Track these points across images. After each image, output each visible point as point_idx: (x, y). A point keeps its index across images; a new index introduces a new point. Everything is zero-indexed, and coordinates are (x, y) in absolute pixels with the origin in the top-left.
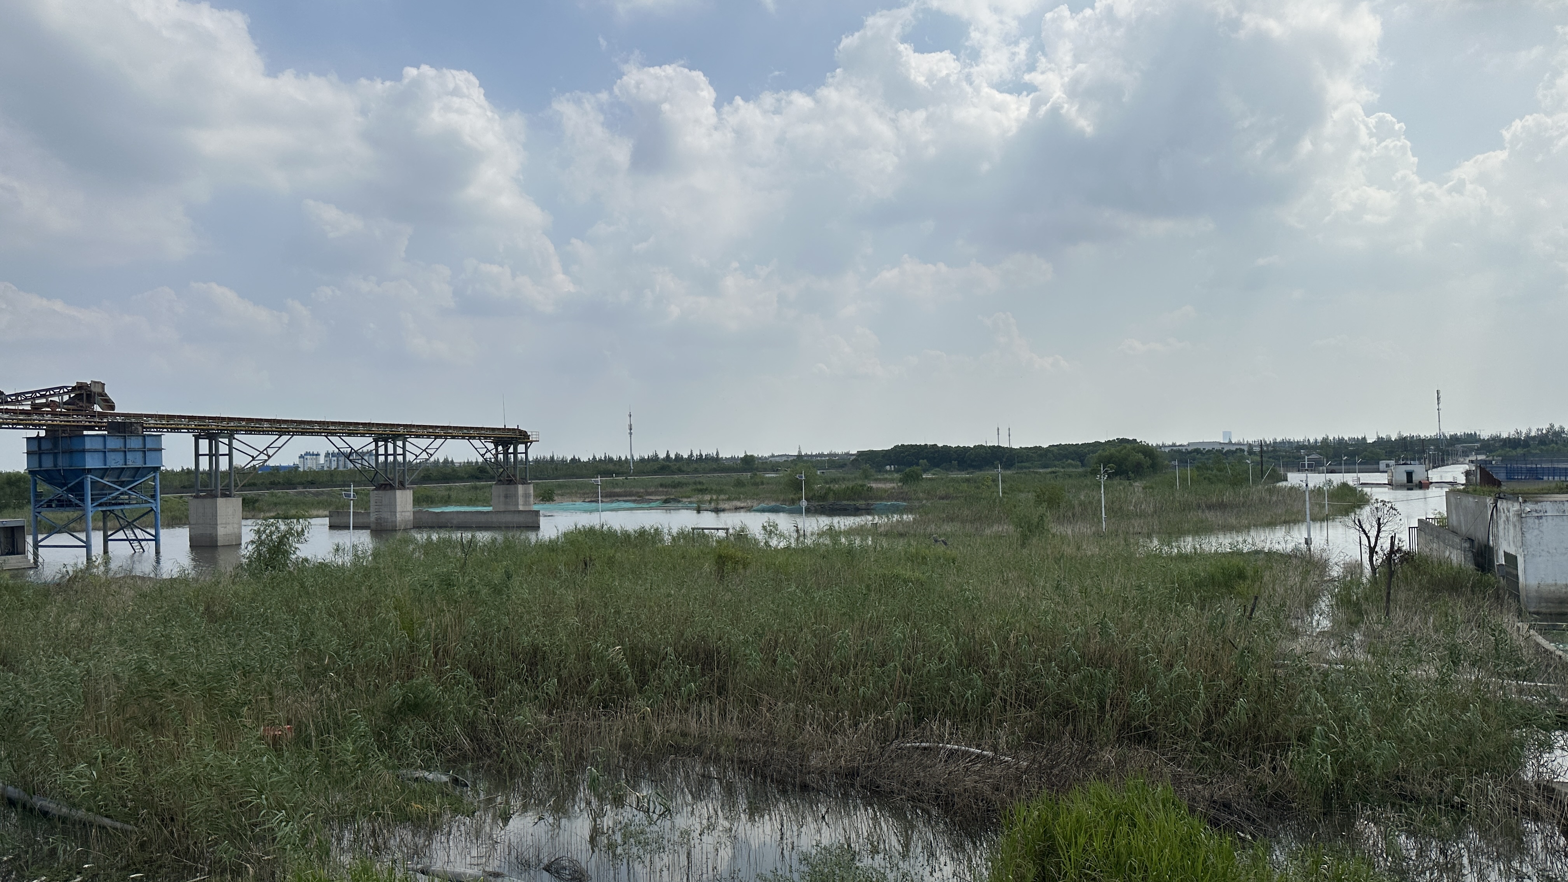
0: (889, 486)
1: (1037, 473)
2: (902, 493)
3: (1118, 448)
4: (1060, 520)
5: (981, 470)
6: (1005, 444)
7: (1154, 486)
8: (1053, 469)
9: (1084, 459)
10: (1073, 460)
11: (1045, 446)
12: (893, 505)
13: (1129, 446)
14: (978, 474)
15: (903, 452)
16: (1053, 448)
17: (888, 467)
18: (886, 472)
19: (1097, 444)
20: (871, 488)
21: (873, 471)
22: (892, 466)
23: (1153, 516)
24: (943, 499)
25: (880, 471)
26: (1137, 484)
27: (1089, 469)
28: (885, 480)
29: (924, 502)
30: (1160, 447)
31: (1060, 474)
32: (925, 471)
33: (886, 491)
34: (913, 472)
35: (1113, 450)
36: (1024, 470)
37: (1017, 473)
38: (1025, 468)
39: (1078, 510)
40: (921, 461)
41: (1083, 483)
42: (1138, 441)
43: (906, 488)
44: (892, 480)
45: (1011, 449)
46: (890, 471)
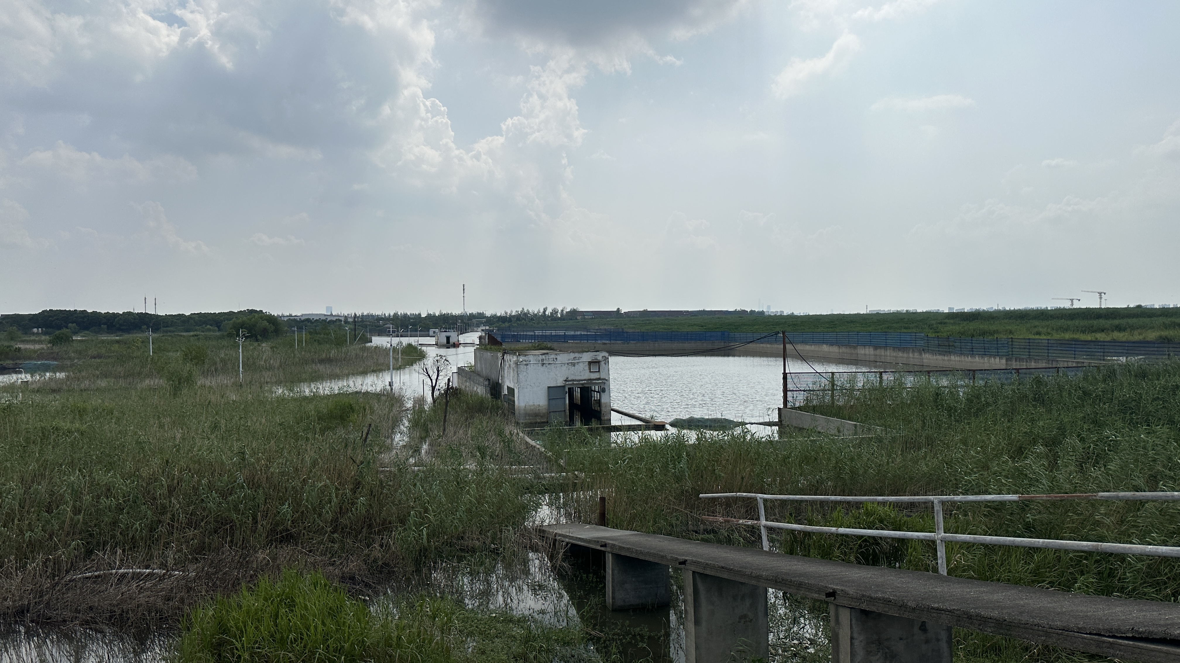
0: (37, 347)
1: (181, 336)
2: (52, 353)
3: (248, 317)
4: (205, 374)
5: (129, 333)
6: (151, 312)
7: (277, 346)
8: (195, 333)
9: (220, 325)
10: (211, 325)
11: (188, 314)
12: (44, 364)
13: (256, 315)
14: (126, 337)
15: (51, 316)
16: (194, 316)
17: (35, 330)
18: (34, 334)
19: (231, 313)
20: (19, 349)
21: (19, 333)
22: (40, 329)
23: (278, 369)
24: (95, 358)
25: (26, 333)
26: (264, 345)
27: (225, 334)
28: (34, 342)
29: (76, 361)
30: (281, 317)
31: (201, 337)
32: (75, 333)
33: (35, 351)
34: (63, 334)
35: (245, 318)
36: (169, 334)
37: (163, 336)
38: (170, 332)
39: (219, 366)
40: (70, 325)
41: (221, 344)
42: (264, 311)
43: (56, 349)
44: (40, 342)
45: (158, 316)
46: (38, 334)
